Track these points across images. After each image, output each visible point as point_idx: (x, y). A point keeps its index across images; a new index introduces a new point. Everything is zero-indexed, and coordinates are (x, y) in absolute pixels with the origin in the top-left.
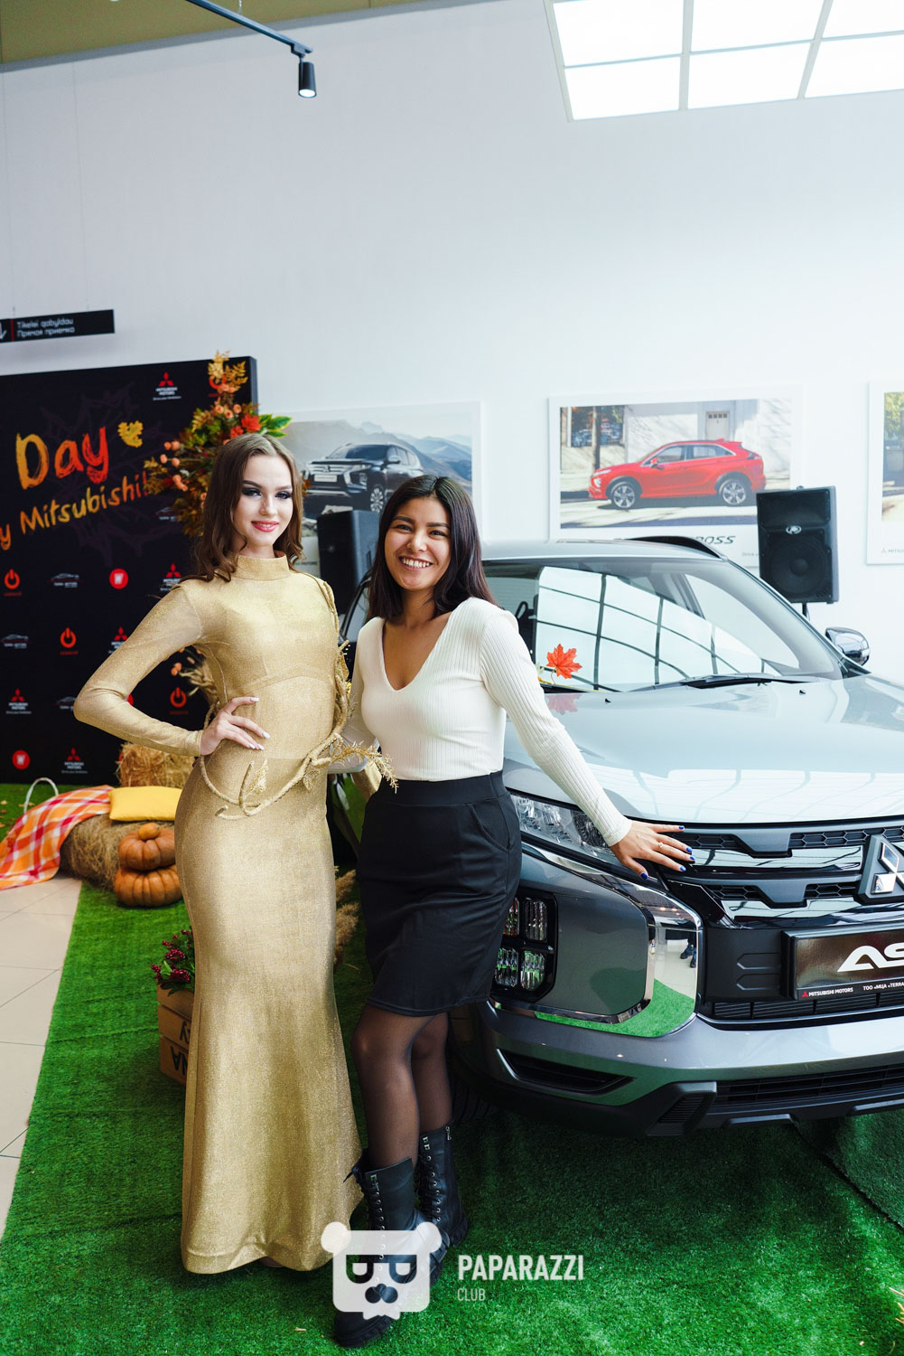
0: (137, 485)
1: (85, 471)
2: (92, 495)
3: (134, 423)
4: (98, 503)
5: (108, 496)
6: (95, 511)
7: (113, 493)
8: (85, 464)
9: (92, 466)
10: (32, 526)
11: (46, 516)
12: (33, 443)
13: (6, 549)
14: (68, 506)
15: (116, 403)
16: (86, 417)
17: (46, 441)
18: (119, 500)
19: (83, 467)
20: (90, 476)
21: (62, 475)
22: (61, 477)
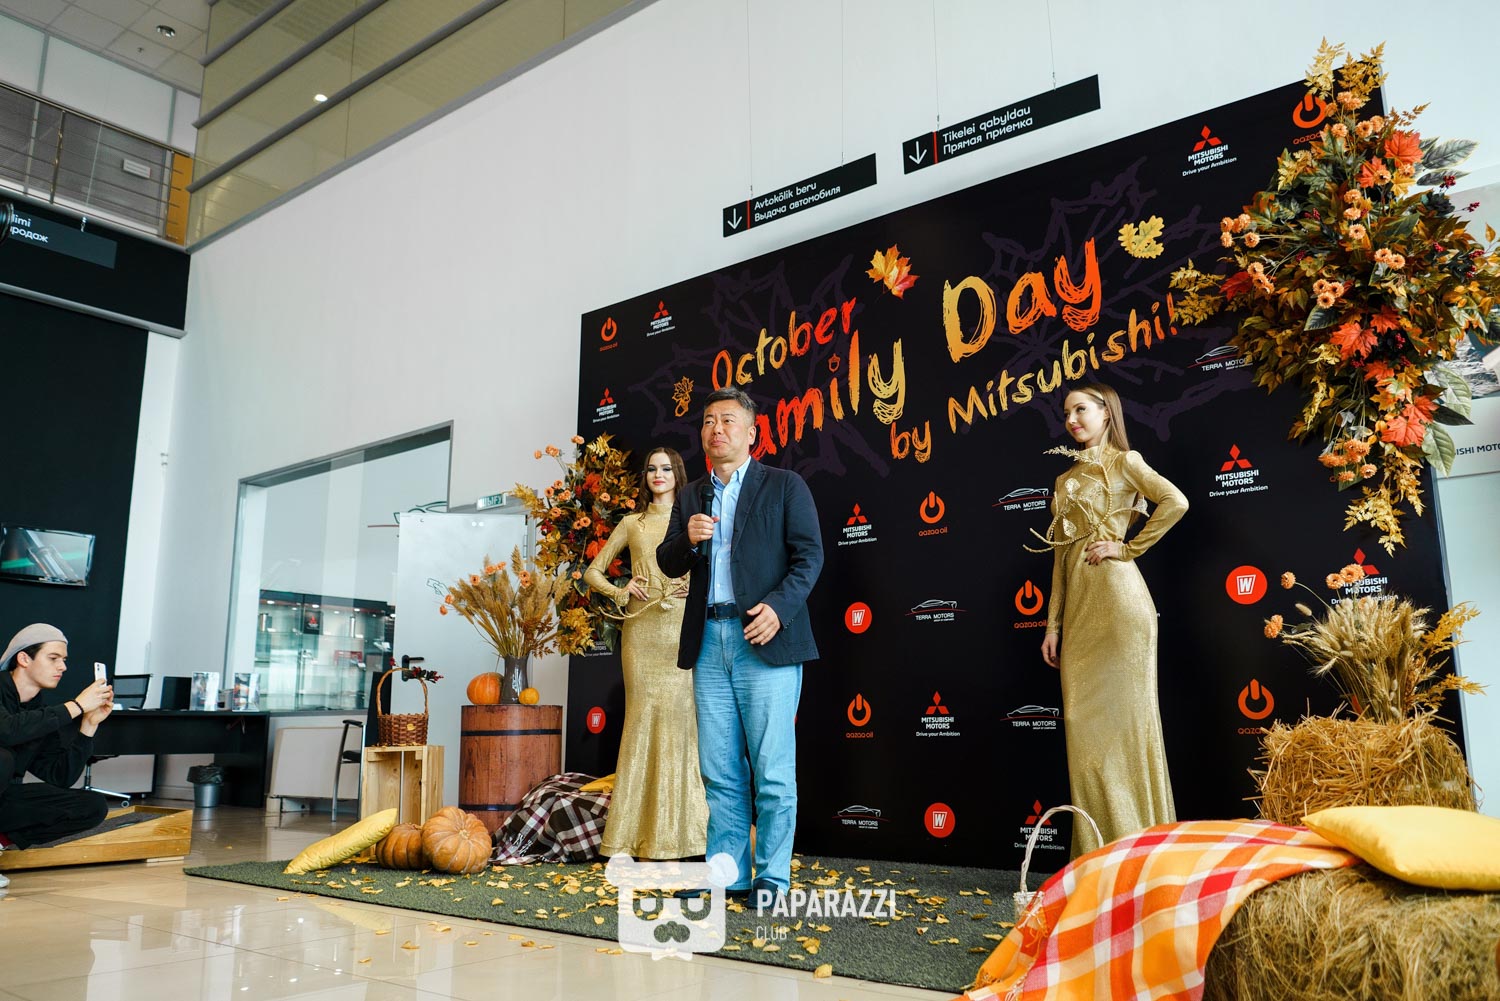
0: (1157, 319)
1: (1060, 315)
2: (1072, 351)
3: (1147, 220)
4: (1084, 363)
5: (1101, 346)
6: (1077, 374)
7: (1111, 341)
8: (1060, 304)
9: (1072, 305)
10: (968, 418)
11: (991, 397)
12: (971, 289)
13: (924, 460)
14: (1029, 376)
15: (1112, 198)
16: (1061, 230)
17: (992, 283)
18: (1123, 350)
19: (1055, 309)
20: (1069, 321)
21: (1020, 328)
22: (1018, 331)
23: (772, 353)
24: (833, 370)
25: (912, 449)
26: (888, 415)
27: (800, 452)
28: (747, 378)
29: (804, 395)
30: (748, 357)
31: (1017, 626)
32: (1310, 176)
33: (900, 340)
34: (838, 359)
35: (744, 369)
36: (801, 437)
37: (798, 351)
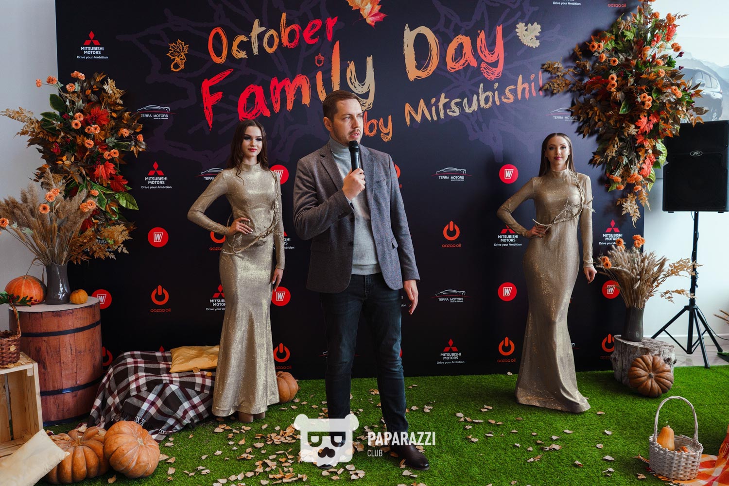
0: (533, 84)
1: (479, 66)
2: (485, 91)
3: (532, 25)
4: (491, 100)
5: (502, 93)
6: (487, 106)
7: (507, 90)
8: (479, 60)
9: (486, 62)
10: (418, 118)
11: (434, 108)
12: (423, 34)
13: (387, 140)
14: (458, 100)
15: (514, 3)
16: (483, 14)
18: (513, 97)
19: (476, 62)
20: (484, 73)
21: (455, 69)
22: (453, 71)
23: (266, 40)
24: (318, 65)
25: (379, 132)
27: (291, 119)
28: (242, 55)
29: (294, 78)
30: (243, 38)
31: (444, 246)
32: (628, 30)
33: (372, 56)
34: (323, 58)
35: (239, 46)
36: (291, 108)
37: (288, 44)
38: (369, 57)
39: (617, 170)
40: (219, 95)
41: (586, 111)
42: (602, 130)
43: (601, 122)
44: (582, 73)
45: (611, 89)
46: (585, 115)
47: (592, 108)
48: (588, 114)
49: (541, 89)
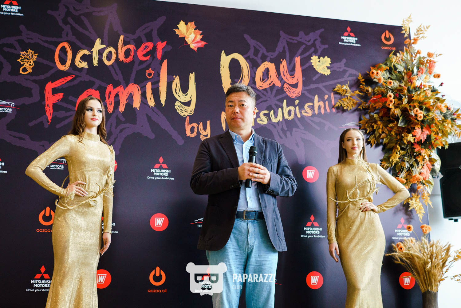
0: (327, 103)
1: (283, 87)
2: (288, 105)
3: (324, 58)
4: (293, 113)
5: (301, 107)
6: (290, 118)
7: (306, 106)
8: (283, 82)
9: (288, 84)
12: (236, 59)
14: (266, 112)
15: (309, 41)
16: (284, 48)
17: (248, 60)
18: (311, 112)
19: (280, 84)
20: (287, 91)
21: (262, 87)
22: (261, 89)
23: (105, 55)
24: (149, 77)
25: (199, 134)
26: (186, 112)
27: (123, 119)
28: (84, 65)
29: (127, 86)
30: (86, 52)
32: (398, 64)
33: (194, 73)
34: (152, 72)
35: (81, 58)
36: (123, 110)
37: (124, 59)
38: (192, 73)
39: (401, 173)
40: (60, 96)
41: (371, 124)
42: (386, 141)
43: (384, 134)
44: (365, 97)
45: (389, 105)
46: (371, 128)
47: (376, 122)
48: (373, 127)
49: (333, 107)
